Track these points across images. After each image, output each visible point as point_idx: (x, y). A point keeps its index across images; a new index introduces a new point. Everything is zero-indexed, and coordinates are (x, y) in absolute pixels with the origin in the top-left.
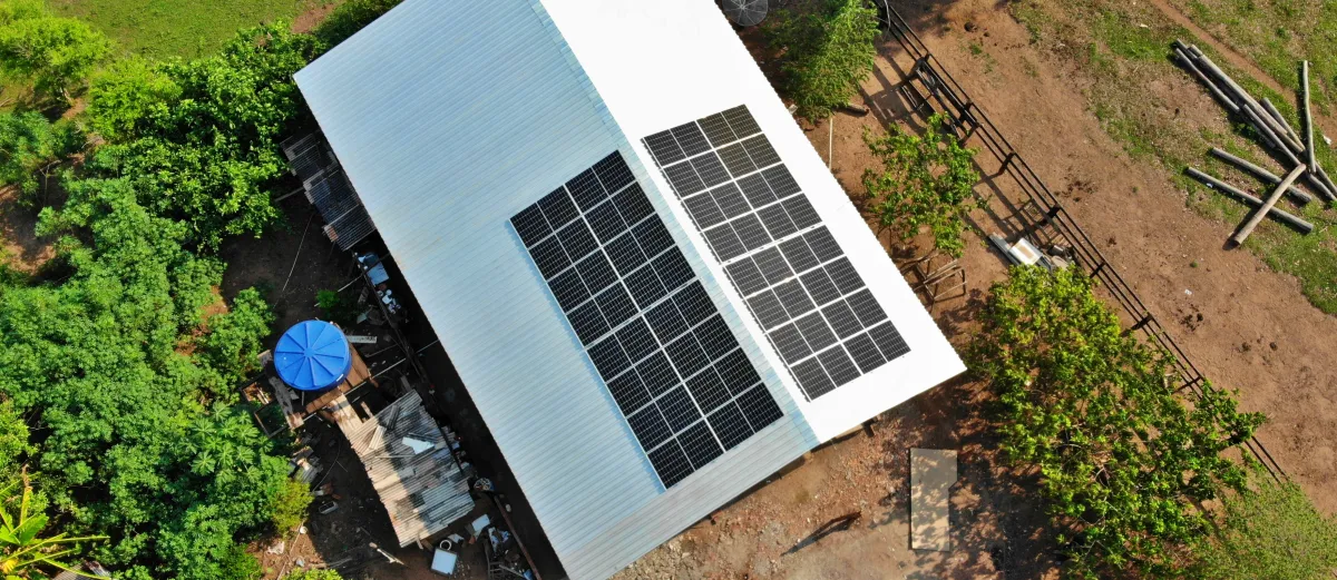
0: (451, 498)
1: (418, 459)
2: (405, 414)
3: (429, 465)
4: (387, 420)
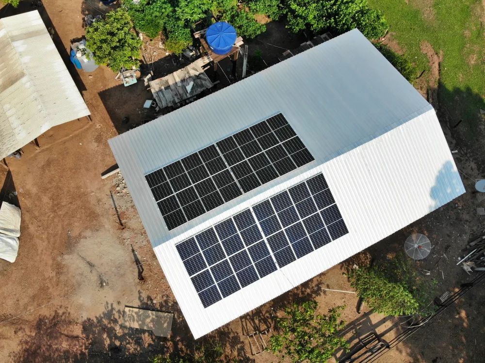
1: (184, 88)
2: (203, 82)
3: (181, 91)
4: (202, 76)
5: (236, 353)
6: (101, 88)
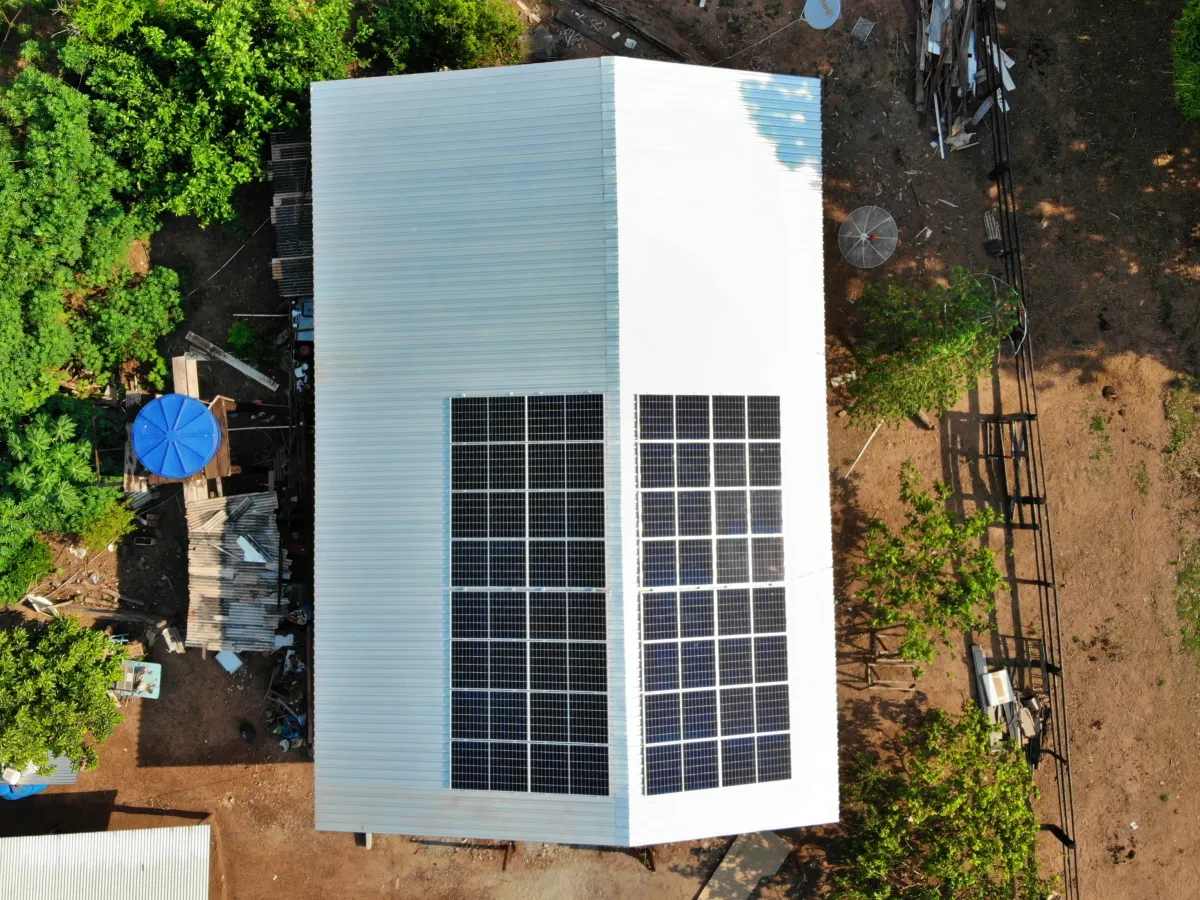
0: (257, 625)
1: (244, 566)
2: (254, 512)
3: (251, 579)
4: (234, 508)
6: (130, 752)
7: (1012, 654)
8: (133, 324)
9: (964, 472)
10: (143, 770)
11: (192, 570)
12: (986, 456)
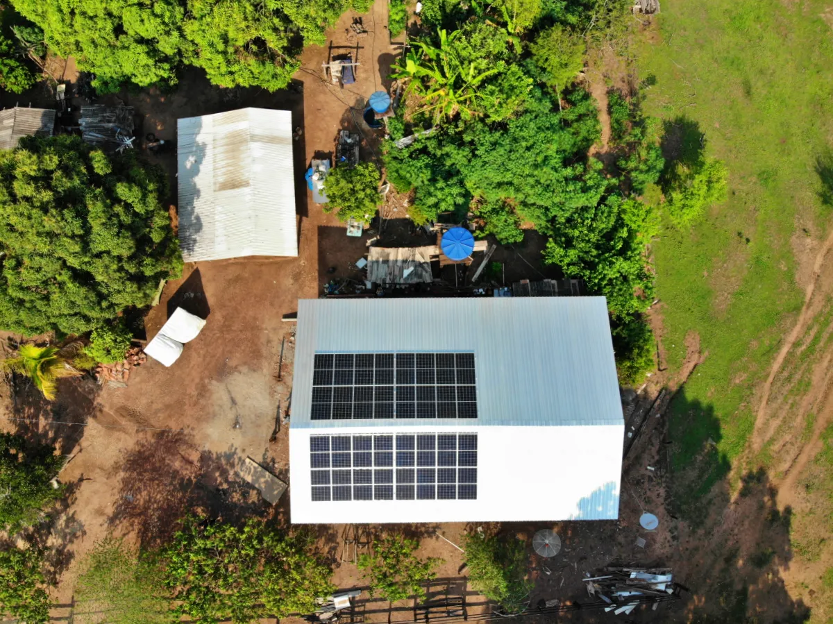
0: (378, 275)
1: (402, 269)
2: (424, 273)
3: (397, 273)
4: (425, 265)
5: (326, 549)
6: (324, 222)
7: (357, 609)
8: (501, 224)
9: (439, 588)
10: (316, 228)
11: (400, 249)
12: (446, 599)
